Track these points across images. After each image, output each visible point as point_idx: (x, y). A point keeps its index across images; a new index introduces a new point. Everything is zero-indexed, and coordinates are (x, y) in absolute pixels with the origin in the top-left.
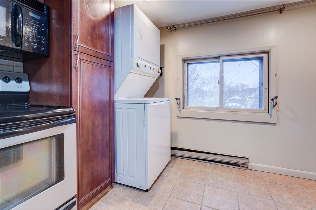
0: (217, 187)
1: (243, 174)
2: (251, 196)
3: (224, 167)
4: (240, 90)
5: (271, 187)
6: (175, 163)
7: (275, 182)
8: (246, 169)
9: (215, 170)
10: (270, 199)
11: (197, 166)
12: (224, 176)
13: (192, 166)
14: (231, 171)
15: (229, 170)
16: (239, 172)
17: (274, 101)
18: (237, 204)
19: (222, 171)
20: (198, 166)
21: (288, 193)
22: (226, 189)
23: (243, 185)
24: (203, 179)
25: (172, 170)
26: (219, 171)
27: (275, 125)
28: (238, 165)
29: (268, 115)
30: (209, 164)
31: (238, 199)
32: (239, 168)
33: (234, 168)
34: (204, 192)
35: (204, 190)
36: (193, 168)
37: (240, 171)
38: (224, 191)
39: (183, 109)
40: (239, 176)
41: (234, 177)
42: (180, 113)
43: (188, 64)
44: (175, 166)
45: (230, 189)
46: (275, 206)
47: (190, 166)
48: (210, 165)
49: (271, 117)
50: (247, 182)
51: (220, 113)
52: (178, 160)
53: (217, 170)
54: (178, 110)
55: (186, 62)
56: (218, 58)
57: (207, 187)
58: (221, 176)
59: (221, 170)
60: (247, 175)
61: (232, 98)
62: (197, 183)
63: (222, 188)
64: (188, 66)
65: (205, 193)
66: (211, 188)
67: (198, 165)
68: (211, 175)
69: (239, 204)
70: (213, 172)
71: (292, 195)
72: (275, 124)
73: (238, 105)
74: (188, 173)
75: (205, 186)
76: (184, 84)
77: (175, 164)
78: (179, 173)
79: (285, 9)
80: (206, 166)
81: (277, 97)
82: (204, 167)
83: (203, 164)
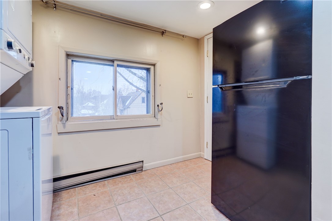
0: (129, 202)
1: (141, 178)
2: (157, 193)
3: (122, 178)
4: (93, 96)
5: (164, 179)
6: (61, 199)
7: (164, 173)
8: (141, 172)
9: (116, 185)
10: (168, 189)
11: (94, 190)
12: (127, 187)
13: (88, 192)
14: (131, 180)
15: (129, 179)
16: (137, 177)
17: (159, 107)
18: (152, 206)
19: (123, 183)
20: (96, 189)
21: (174, 177)
22: (137, 199)
23: (146, 187)
24: (109, 201)
25: (62, 211)
26: (120, 185)
27: (160, 127)
28: (134, 171)
29: (155, 119)
30: (106, 182)
31: (150, 202)
32: (135, 173)
33: (131, 175)
34: (119, 215)
35: (118, 212)
36: (91, 194)
37: (137, 175)
38: (136, 201)
39: (67, 122)
40: (140, 181)
41: (136, 184)
42: (64, 127)
43: (72, 61)
44: (63, 204)
45: (140, 197)
46: (173, 192)
47: (85, 194)
48: (108, 182)
49: (157, 120)
50: (148, 183)
51: (117, 122)
52: (64, 194)
53: (118, 184)
54: (60, 122)
55: (71, 57)
56: (113, 61)
57: (118, 207)
58: (125, 189)
59: (121, 183)
60: (144, 177)
61: (84, 105)
62: (106, 209)
63: (133, 200)
64: (72, 64)
65: (121, 215)
66: (123, 206)
67: (94, 188)
68: (115, 192)
69: (153, 206)
70: (115, 188)
71: (177, 178)
72: (160, 125)
73: (90, 112)
74: (88, 204)
75: (116, 208)
76: (67, 87)
77: (63, 201)
78: (75, 210)
79: (165, 34)
80: (104, 185)
81: (162, 104)
82: (103, 188)
83: (100, 184)
